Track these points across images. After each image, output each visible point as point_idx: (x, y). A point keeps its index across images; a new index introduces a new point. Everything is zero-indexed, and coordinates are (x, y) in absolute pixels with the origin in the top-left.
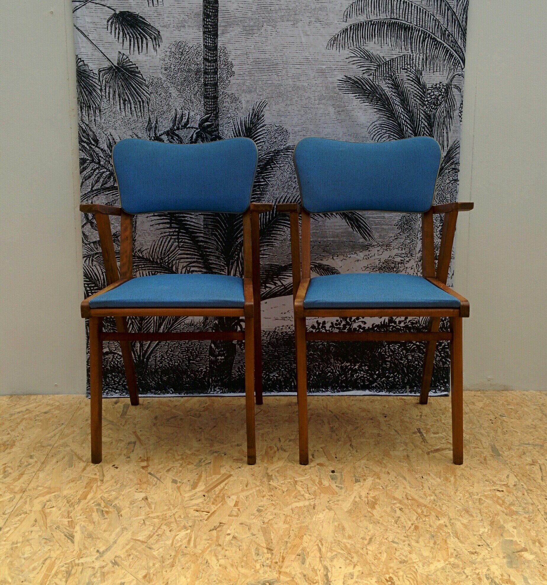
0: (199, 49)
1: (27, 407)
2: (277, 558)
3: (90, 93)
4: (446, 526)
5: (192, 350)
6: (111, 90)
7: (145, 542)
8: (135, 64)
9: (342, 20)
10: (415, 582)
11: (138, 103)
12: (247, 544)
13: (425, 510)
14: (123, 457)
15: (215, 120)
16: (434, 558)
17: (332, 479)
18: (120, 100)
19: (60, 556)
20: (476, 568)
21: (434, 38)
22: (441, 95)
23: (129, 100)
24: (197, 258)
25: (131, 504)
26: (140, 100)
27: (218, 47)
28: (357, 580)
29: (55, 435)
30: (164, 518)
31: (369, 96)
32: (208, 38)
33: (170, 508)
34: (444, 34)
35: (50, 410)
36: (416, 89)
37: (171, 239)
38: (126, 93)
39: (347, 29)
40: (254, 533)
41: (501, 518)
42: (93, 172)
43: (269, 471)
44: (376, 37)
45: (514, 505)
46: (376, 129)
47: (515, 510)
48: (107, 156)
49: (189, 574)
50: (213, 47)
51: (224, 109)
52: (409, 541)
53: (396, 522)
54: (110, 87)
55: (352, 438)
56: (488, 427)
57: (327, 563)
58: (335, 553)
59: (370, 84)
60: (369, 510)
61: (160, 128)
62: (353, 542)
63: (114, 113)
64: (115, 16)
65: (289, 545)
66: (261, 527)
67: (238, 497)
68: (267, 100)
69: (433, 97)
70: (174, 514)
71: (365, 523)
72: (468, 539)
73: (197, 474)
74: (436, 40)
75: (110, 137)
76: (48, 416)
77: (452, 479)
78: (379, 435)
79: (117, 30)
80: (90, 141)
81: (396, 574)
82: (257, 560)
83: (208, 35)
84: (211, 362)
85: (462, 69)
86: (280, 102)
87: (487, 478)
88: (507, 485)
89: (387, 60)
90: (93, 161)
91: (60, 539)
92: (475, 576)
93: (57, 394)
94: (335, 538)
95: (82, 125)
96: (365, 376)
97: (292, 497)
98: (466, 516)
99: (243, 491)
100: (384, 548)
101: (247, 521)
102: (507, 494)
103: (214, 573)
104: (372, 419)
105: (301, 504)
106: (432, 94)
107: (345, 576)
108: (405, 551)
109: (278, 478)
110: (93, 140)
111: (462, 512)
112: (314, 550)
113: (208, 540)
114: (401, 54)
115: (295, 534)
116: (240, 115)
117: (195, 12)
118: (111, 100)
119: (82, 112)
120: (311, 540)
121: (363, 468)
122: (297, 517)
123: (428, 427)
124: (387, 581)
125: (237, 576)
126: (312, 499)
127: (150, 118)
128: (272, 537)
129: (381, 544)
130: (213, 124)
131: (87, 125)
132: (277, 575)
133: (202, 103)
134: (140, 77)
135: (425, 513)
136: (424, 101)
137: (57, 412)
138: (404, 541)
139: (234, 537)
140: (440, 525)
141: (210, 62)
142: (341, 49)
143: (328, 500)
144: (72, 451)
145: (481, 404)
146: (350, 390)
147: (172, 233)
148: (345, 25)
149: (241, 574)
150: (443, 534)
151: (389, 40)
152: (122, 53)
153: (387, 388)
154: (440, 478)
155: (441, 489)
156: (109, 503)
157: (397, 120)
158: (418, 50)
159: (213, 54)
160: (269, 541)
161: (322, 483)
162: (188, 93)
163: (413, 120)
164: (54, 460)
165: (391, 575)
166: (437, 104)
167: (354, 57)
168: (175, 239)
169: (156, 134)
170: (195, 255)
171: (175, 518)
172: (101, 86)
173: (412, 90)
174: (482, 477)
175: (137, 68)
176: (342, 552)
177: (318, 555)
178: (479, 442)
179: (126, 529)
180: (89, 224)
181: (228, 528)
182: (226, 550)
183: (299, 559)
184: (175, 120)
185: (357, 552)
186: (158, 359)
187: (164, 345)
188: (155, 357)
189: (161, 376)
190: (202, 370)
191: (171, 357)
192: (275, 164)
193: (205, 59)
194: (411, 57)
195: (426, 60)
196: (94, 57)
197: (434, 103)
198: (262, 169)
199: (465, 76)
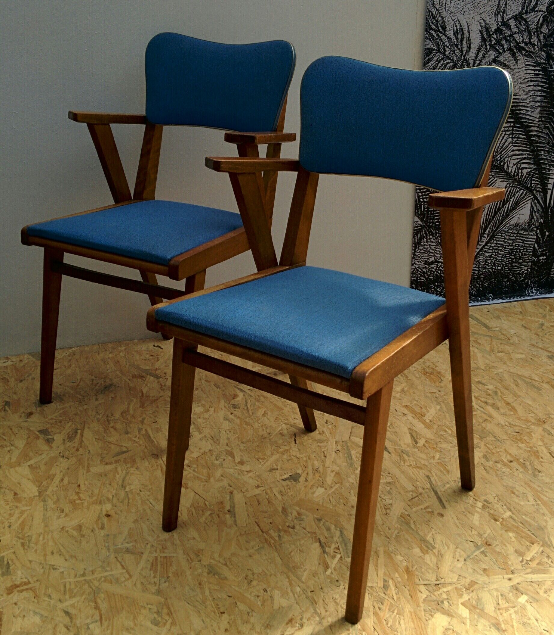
5: (516, 252)
24: (528, 154)
37: (505, 134)
42: (438, 63)
48: (452, 45)
61: (508, 12)
75: (457, 24)
80: (438, 28)
84: (534, 263)
90: (438, 51)
95: (433, 10)
110: (442, 27)
127: (499, 1)
131: (437, 10)
147: (507, 129)
168: (509, 134)
169: (503, 19)
170: (527, 151)
186: (482, 264)
187: (488, 249)
188: (479, 263)
189: (483, 282)
190: (523, 272)
191: (495, 261)
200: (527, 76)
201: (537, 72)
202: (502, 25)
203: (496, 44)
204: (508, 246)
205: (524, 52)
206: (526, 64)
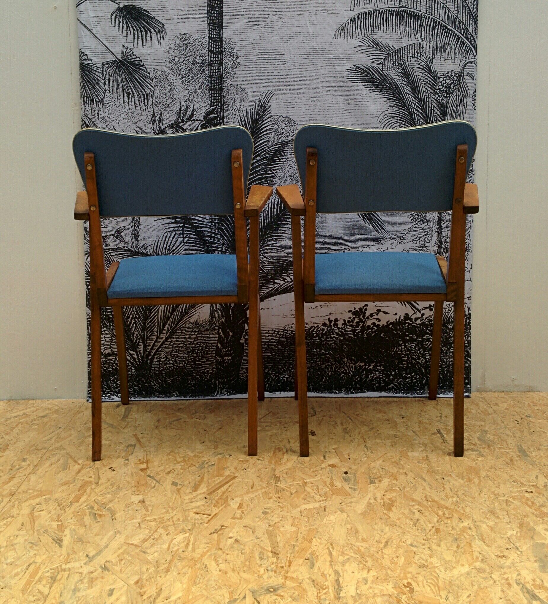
0: (204, 41)
1: (25, 411)
2: (283, 563)
3: (94, 87)
4: (470, 528)
5: (198, 350)
6: (115, 83)
7: (140, 547)
8: (139, 58)
9: (349, 9)
10: (437, 588)
11: (142, 96)
12: (251, 547)
13: (447, 512)
14: (121, 461)
15: (220, 112)
16: (458, 562)
17: (345, 480)
18: (123, 94)
19: (46, 560)
20: (505, 573)
21: (444, 26)
22: (453, 83)
23: (133, 94)
25: (126, 506)
26: (144, 93)
27: (223, 39)
28: (371, 586)
29: (51, 438)
31: (378, 85)
32: (213, 29)
33: (168, 511)
34: (455, 22)
35: (48, 414)
36: (427, 77)
37: (176, 234)
38: (130, 87)
39: (354, 18)
40: (259, 536)
41: (531, 521)
43: (276, 473)
44: (385, 26)
45: (544, 506)
46: (387, 118)
47: (546, 511)
49: (185, 579)
50: (218, 38)
51: (230, 100)
52: (430, 544)
53: (415, 525)
54: (113, 81)
55: (367, 439)
56: (514, 427)
57: (338, 568)
58: (347, 557)
59: (379, 73)
60: (385, 512)
61: (165, 121)
62: (367, 546)
63: (118, 107)
64: (119, 10)
65: (296, 549)
66: (267, 530)
67: (242, 500)
68: (273, 91)
69: (445, 85)
70: (172, 517)
71: (381, 526)
72: (494, 542)
73: (199, 476)
74: (446, 28)
76: (45, 420)
77: (476, 480)
78: (395, 436)
79: (121, 24)
81: (415, 579)
82: (261, 565)
83: (213, 26)
84: (218, 363)
85: (474, 56)
86: (287, 92)
87: (514, 479)
88: (536, 486)
89: (397, 48)
91: (47, 544)
92: (503, 581)
93: (57, 398)
94: (347, 541)
95: (85, 120)
96: (381, 377)
97: (300, 499)
98: (492, 518)
99: (247, 492)
100: (401, 551)
101: (251, 523)
102: (537, 495)
103: (213, 579)
104: (388, 420)
105: (311, 506)
106: (444, 82)
107: (358, 582)
108: (425, 555)
109: (286, 479)
111: (487, 513)
112: (324, 554)
113: (208, 543)
114: (411, 43)
115: (303, 537)
116: (246, 106)
117: (199, 4)
118: (114, 94)
119: (85, 106)
120: (320, 544)
121: (378, 469)
122: (306, 519)
123: (449, 428)
124: (405, 587)
125: (238, 581)
126: (323, 500)
127: (154, 112)
128: (278, 540)
129: (398, 547)
130: (218, 117)
131: (90, 119)
132: (283, 581)
133: (207, 94)
134: (143, 70)
135: (447, 515)
136: (436, 89)
137: (55, 416)
138: (424, 545)
139: (237, 541)
140: (463, 527)
141: (214, 53)
142: (349, 38)
143: (341, 502)
144: (68, 454)
145: (505, 405)
146: (365, 392)
147: (177, 228)
148: (352, 14)
149: (242, 580)
150: (467, 537)
151: (398, 28)
152: (126, 46)
153: (404, 390)
154: (462, 479)
155: (464, 490)
156: (103, 506)
157: (408, 109)
158: (428, 38)
159: (218, 45)
160: (274, 545)
161: (333, 484)
162: (192, 86)
163: (425, 109)
164: (48, 463)
165: (410, 580)
166: (449, 93)
167: (362, 46)
168: (180, 234)
169: (160, 127)
170: (200, 250)
171: (173, 521)
172: (104, 80)
173: (423, 79)
174: (509, 478)
175: (141, 61)
176: (355, 555)
177: (329, 559)
178: (504, 442)
179: (119, 532)
181: (231, 532)
182: (227, 554)
183: (307, 563)
184: (180, 113)
185: (371, 556)
186: (163, 360)
187: (169, 346)
188: (160, 358)
189: (165, 378)
191: (176, 357)
192: (282, 156)
193: (210, 51)
194: (421, 45)
195: (437, 48)
196: (97, 51)
197: (446, 91)
198: (269, 160)
199: (478, 63)
202: (159, 132)
204: (190, 344)
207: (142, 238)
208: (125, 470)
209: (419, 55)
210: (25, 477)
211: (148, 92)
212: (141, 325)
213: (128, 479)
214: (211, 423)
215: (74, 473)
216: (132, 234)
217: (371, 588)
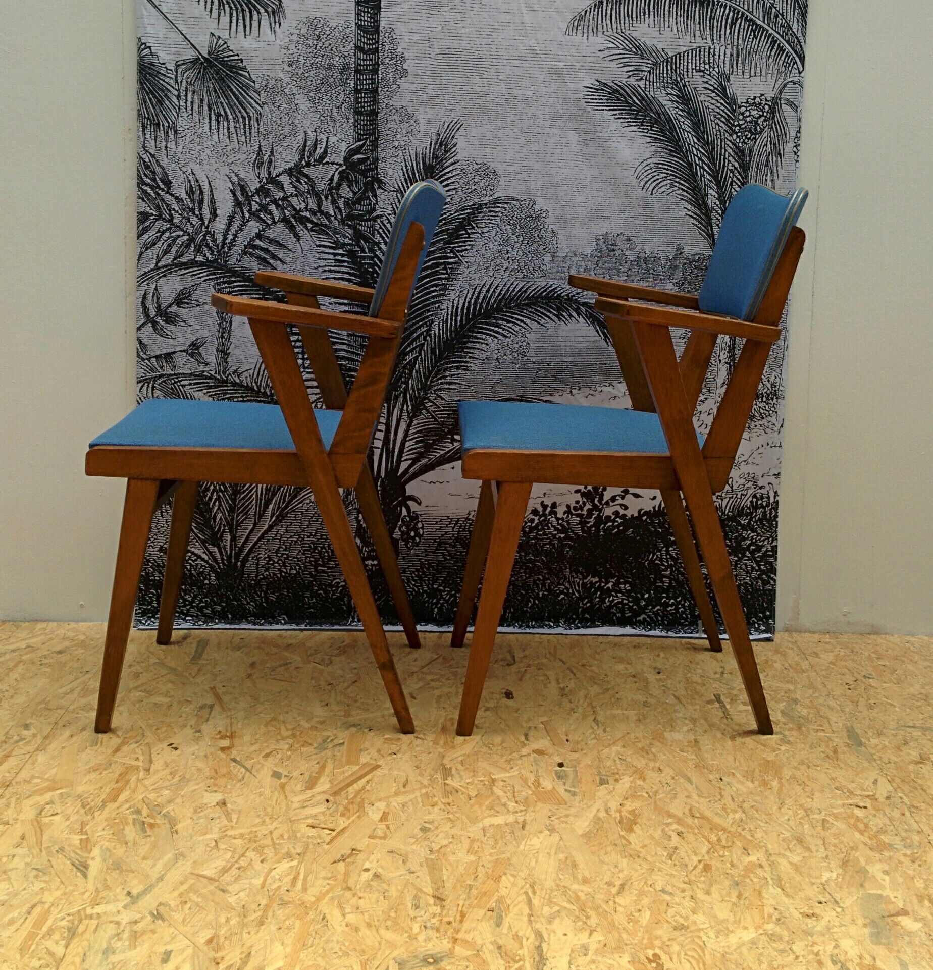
0: (348, 31)
2: (452, 914)
3: (161, 103)
4: (760, 866)
5: (322, 548)
6: (196, 97)
7: (216, 881)
8: (238, 55)
11: (241, 120)
12: (399, 888)
13: (724, 838)
14: (188, 731)
15: (372, 151)
17: (559, 777)
18: (210, 114)
19: (61, 899)
20: (814, 944)
21: (751, 20)
22: (763, 115)
23: (227, 116)
25: (196, 811)
26: (245, 115)
27: (381, 28)
28: (594, 958)
29: (72, 691)
30: (253, 839)
31: (637, 115)
32: (364, 12)
33: (264, 821)
34: (769, 14)
35: (68, 648)
36: (719, 105)
38: (221, 103)
39: (601, 2)
40: (413, 869)
41: (861, 856)
42: (161, 236)
43: (445, 761)
44: (652, 16)
45: (885, 832)
46: (650, 171)
47: (887, 841)
48: (184, 210)
49: (290, 939)
50: (372, 27)
51: (388, 132)
52: (693, 890)
53: (670, 857)
54: (194, 92)
55: (598, 708)
56: (842, 695)
57: (542, 927)
58: (556, 908)
59: (640, 94)
60: (622, 833)
61: (278, 164)
62: (590, 890)
63: (200, 136)
65: (474, 892)
66: (426, 859)
67: (388, 805)
69: (748, 119)
70: (271, 832)
71: (614, 857)
72: (799, 890)
73: (318, 763)
74: (754, 23)
75: (191, 177)
76: (63, 658)
77: (775, 784)
78: (645, 704)
80: (157, 183)
82: (415, 917)
83: (365, 7)
85: (800, 73)
87: (838, 784)
88: (873, 798)
89: (670, 54)
90: (160, 217)
91: (62, 871)
92: (811, 957)
93: (84, 621)
94: (558, 882)
95: (144, 156)
96: (625, 601)
97: (484, 808)
98: (799, 849)
99: (397, 794)
100: (646, 902)
101: (401, 846)
102: (874, 813)
103: (335, 938)
104: (634, 676)
105: (499, 820)
106: (748, 113)
107: (572, 951)
109: (462, 773)
110: (162, 181)
111: (790, 842)
112: (519, 902)
113: (329, 879)
114: (695, 46)
115: (486, 872)
116: (416, 143)
118: (195, 114)
119: (144, 134)
120: (514, 884)
121: (615, 761)
122: (491, 842)
123: (735, 692)
124: (650, 961)
125: (377, 944)
126: (521, 811)
127: (260, 147)
128: (445, 877)
129: (641, 894)
130: (368, 159)
131: (153, 156)
132: (450, 946)
133: (351, 121)
134: (245, 77)
135: (724, 843)
136: (733, 125)
137: (80, 651)
138: (684, 891)
139: (376, 876)
140: (750, 863)
141: (365, 52)
142: (591, 34)
143: (550, 814)
145: (830, 657)
146: (598, 626)
149: (384, 942)
150: (755, 880)
151: (673, 22)
152: (216, 35)
153: (663, 624)
154: (753, 782)
155: (755, 801)
156: (156, 809)
157: (686, 157)
158: (723, 39)
159: (372, 39)
161: (539, 784)
162: (326, 105)
163: (713, 158)
164: (67, 733)
165: (657, 951)
166: (754, 131)
167: (612, 48)
169: (269, 174)
171: (272, 839)
172: (178, 90)
173: (713, 107)
174: (829, 782)
175: (242, 60)
176: (569, 906)
177: (526, 911)
178: (825, 721)
179: (182, 855)
180: (150, 325)
181: (367, 859)
182: (360, 898)
183: (491, 918)
184: (304, 150)
185: (597, 908)
186: (262, 562)
187: (273, 539)
188: (258, 559)
189: (266, 593)
190: (338, 583)
191: (285, 559)
192: (473, 228)
193: (357, 48)
194: (712, 51)
195: (738, 56)
196: (168, 41)
197: (750, 129)
198: (450, 235)
199: (806, 84)
200: (323, 263)
201: (339, 258)
202: (267, 183)
203: (260, 211)
204: (309, 537)
205: (309, 225)
206: (318, 243)
207: (234, 358)
208: (195, 748)
209: (707, 66)
210: (28, 756)
211: (252, 112)
212: (228, 502)
213: (200, 764)
214: (340, 672)
215: (110, 751)
216: (218, 350)
217: (594, 962)
